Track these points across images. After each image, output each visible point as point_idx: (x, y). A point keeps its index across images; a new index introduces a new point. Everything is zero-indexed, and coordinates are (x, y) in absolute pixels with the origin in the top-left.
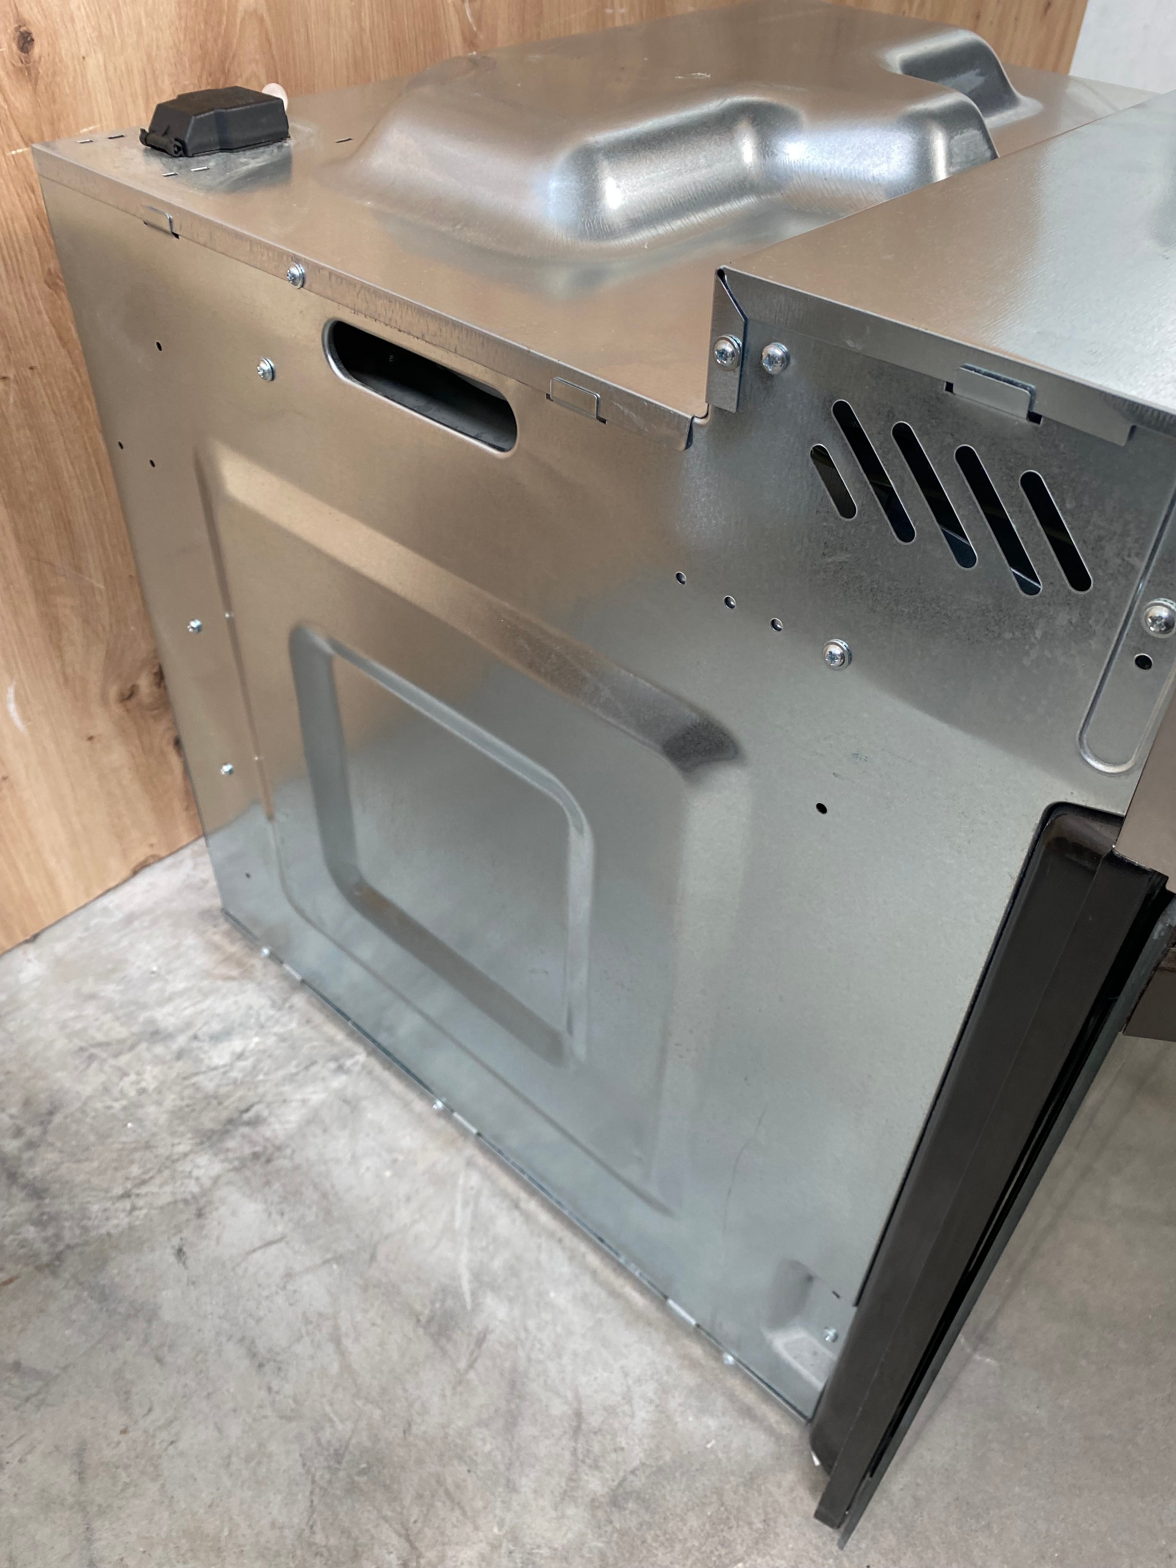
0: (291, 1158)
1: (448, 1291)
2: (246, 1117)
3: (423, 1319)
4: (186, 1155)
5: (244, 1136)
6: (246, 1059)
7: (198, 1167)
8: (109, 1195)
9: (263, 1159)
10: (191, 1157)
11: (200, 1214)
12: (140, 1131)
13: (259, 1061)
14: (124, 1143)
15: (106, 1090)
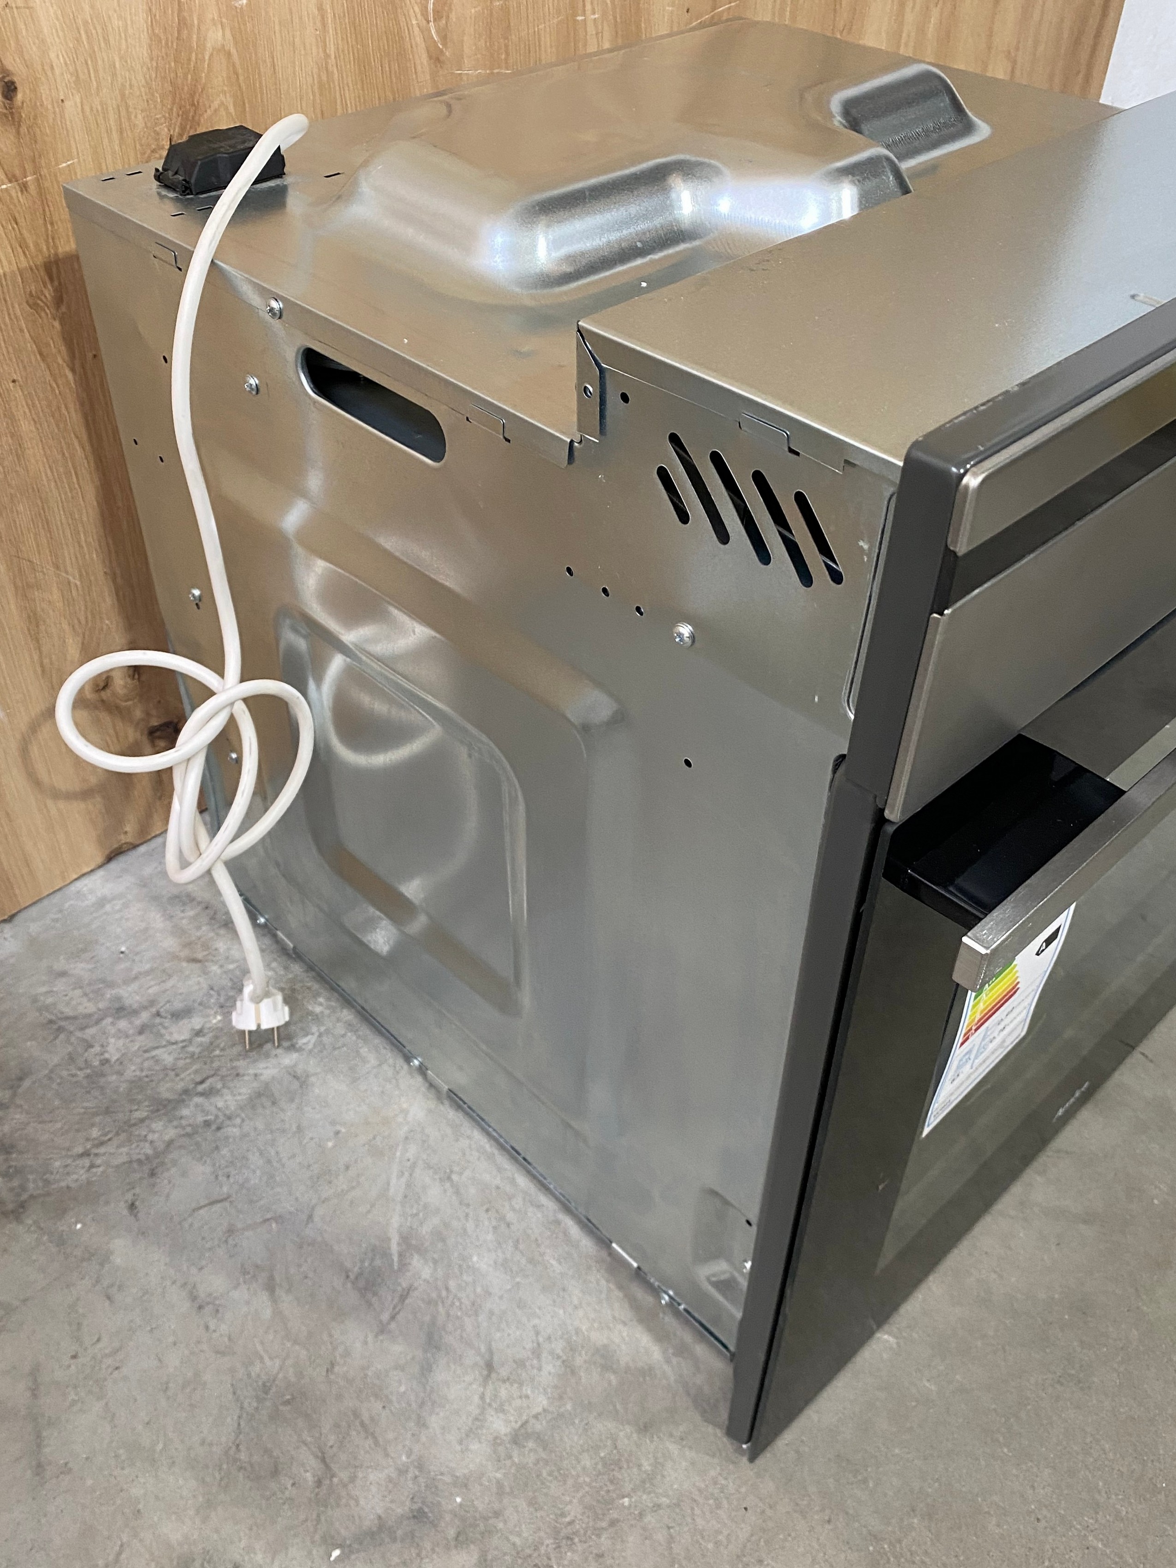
0: (240, 1127)
1: (380, 1251)
2: (200, 1088)
3: (352, 1276)
4: (142, 1120)
5: (197, 1105)
6: (204, 1036)
7: (154, 1132)
8: (69, 1153)
9: (214, 1127)
10: (147, 1122)
11: (152, 1174)
12: (100, 1097)
13: (216, 1037)
14: (86, 1108)
15: (71, 1058)
